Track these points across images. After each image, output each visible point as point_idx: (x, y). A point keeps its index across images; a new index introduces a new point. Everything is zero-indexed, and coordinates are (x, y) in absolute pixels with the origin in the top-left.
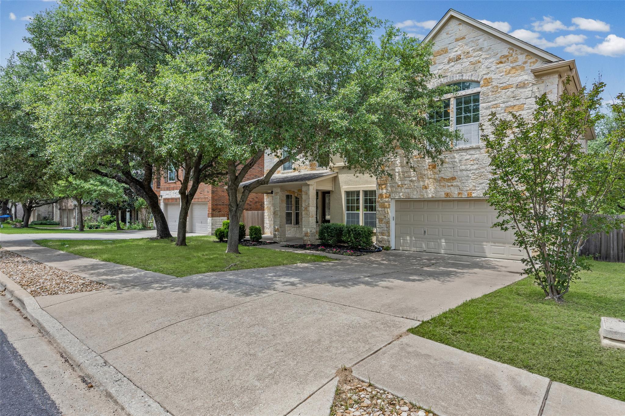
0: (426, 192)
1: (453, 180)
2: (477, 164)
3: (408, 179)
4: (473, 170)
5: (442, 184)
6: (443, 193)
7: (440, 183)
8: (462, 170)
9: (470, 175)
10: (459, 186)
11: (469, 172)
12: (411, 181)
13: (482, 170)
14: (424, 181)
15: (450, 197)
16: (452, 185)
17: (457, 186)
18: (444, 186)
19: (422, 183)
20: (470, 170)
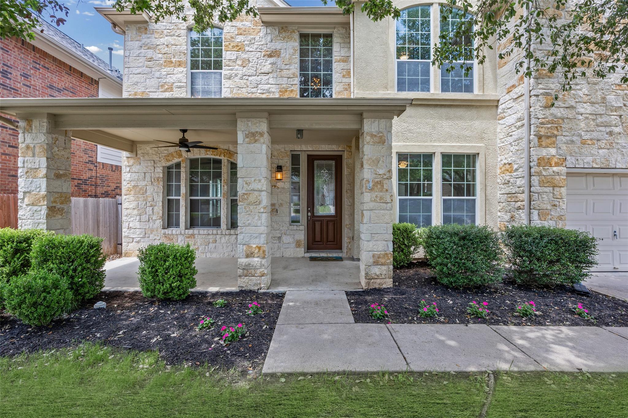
3: (604, 129)
12: (610, 134)
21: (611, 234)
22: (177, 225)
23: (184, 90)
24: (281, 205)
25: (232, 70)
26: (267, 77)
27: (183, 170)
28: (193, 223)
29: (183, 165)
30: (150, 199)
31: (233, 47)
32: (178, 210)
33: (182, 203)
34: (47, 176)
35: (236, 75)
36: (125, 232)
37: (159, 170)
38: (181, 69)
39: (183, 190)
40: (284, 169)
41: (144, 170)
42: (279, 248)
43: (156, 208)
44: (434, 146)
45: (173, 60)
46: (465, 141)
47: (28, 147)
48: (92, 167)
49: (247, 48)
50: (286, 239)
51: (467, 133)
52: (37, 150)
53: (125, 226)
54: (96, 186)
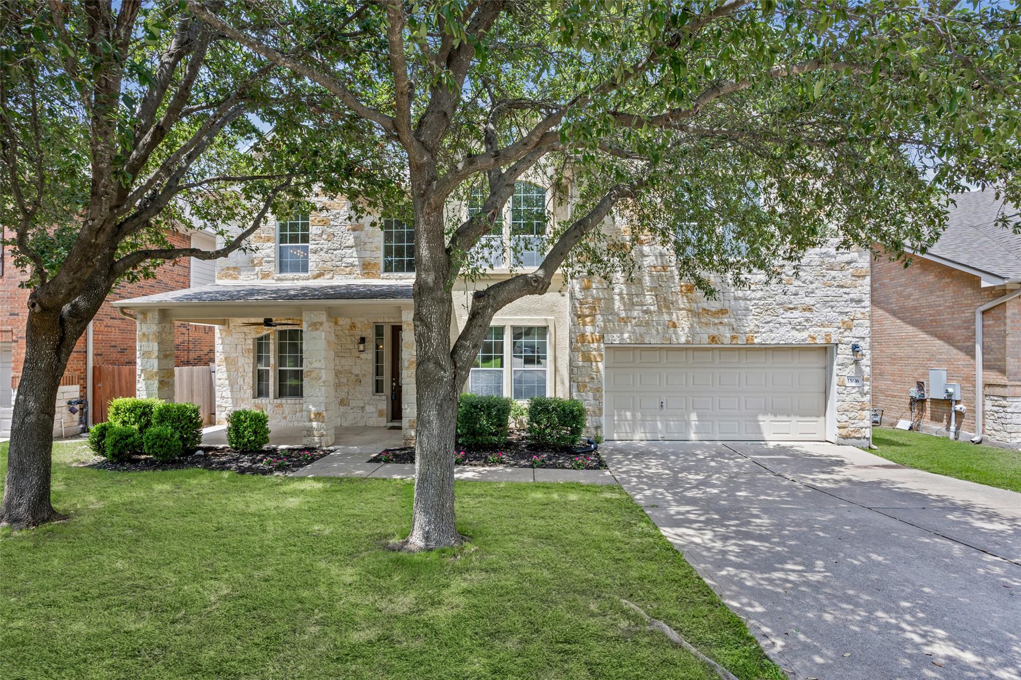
0: (675, 333)
1: (723, 314)
2: (762, 290)
3: (639, 308)
4: (754, 299)
5: (703, 320)
6: (706, 336)
7: (699, 318)
8: (736, 299)
9: (751, 308)
10: (732, 326)
11: (749, 302)
12: (646, 312)
13: (770, 301)
14: (670, 314)
15: (717, 343)
16: (721, 323)
17: (730, 325)
18: (706, 324)
19: (666, 317)
20: (750, 300)
21: (658, 405)
22: (267, 395)
23: (272, 264)
24: (364, 375)
25: (317, 244)
26: (351, 251)
27: (271, 341)
28: (281, 394)
29: (272, 337)
30: (241, 370)
31: (319, 222)
32: (268, 380)
33: (271, 374)
34: (158, 357)
35: (322, 250)
36: (218, 401)
37: (250, 342)
38: (269, 244)
39: (272, 361)
40: (367, 340)
41: (236, 342)
42: (362, 417)
43: (246, 379)
44: (504, 319)
45: (263, 235)
46: (536, 314)
47: (144, 335)
48: (184, 330)
49: (332, 223)
50: (369, 409)
51: (537, 306)
52: (151, 337)
53: (218, 394)
54: (189, 350)
